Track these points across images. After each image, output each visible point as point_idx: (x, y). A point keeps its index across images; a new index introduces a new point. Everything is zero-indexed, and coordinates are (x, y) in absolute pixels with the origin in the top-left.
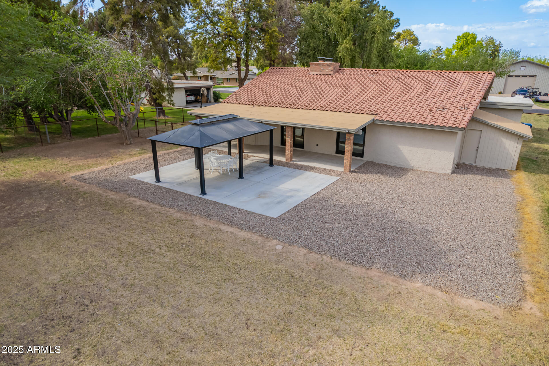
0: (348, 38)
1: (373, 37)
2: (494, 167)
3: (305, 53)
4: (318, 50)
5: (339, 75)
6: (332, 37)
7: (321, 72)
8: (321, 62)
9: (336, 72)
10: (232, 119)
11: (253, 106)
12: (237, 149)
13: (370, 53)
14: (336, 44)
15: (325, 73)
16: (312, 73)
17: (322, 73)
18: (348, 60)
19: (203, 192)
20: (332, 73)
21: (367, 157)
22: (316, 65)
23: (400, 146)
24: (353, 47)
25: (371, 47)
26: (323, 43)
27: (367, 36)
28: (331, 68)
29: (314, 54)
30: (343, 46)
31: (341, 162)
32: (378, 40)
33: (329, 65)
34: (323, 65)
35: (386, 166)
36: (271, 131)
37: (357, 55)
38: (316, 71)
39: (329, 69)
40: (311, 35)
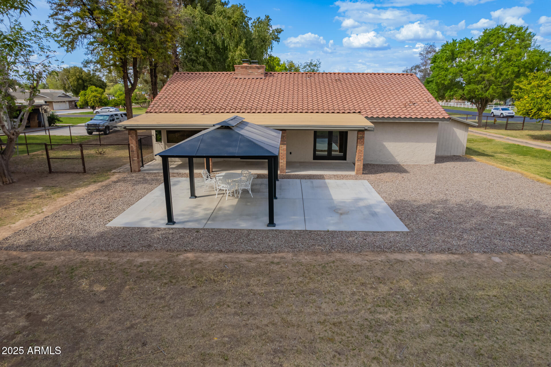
2: (449, 154)
7: (249, 76)
8: (246, 65)
9: (266, 75)
11: (202, 113)
12: (205, 169)
20: (263, 77)
22: (242, 68)
28: (260, 71)
34: (249, 68)
38: (242, 74)
39: (259, 72)
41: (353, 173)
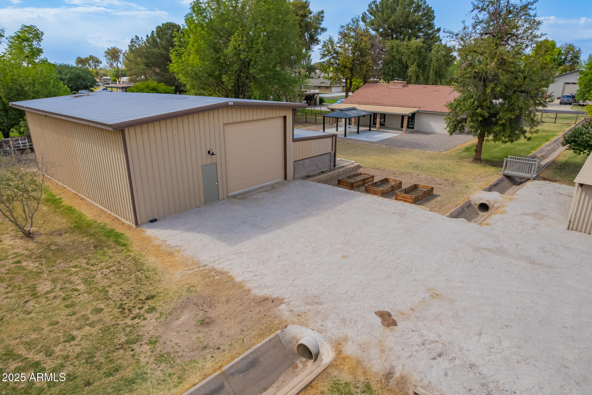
0: (414, 64)
1: (430, 64)
3: (387, 74)
4: (395, 71)
5: (405, 89)
6: (405, 63)
8: (396, 81)
9: (404, 86)
10: (354, 109)
13: (429, 73)
14: (407, 67)
15: (398, 87)
16: (391, 87)
17: (396, 87)
18: (414, 78)
19: (345, 136)
20: (402, 87)
21: (415, 129)
22: (393, 83)
23: (431, 123)
24: (417, 70)
25: (430, 69)
26: (399, 67)
27: (427, 63)
29: (393, 74)
30: (411, 69)
31: (402, 130)
32: (434, 65)
33: (400, 83)
34: (397, 83)
35: (424, 132)
36: (371, 115)
37: (420, 74)
38: (393, 86)
39: (400, 85)
40: (391, 62)
41: (402, 132)
